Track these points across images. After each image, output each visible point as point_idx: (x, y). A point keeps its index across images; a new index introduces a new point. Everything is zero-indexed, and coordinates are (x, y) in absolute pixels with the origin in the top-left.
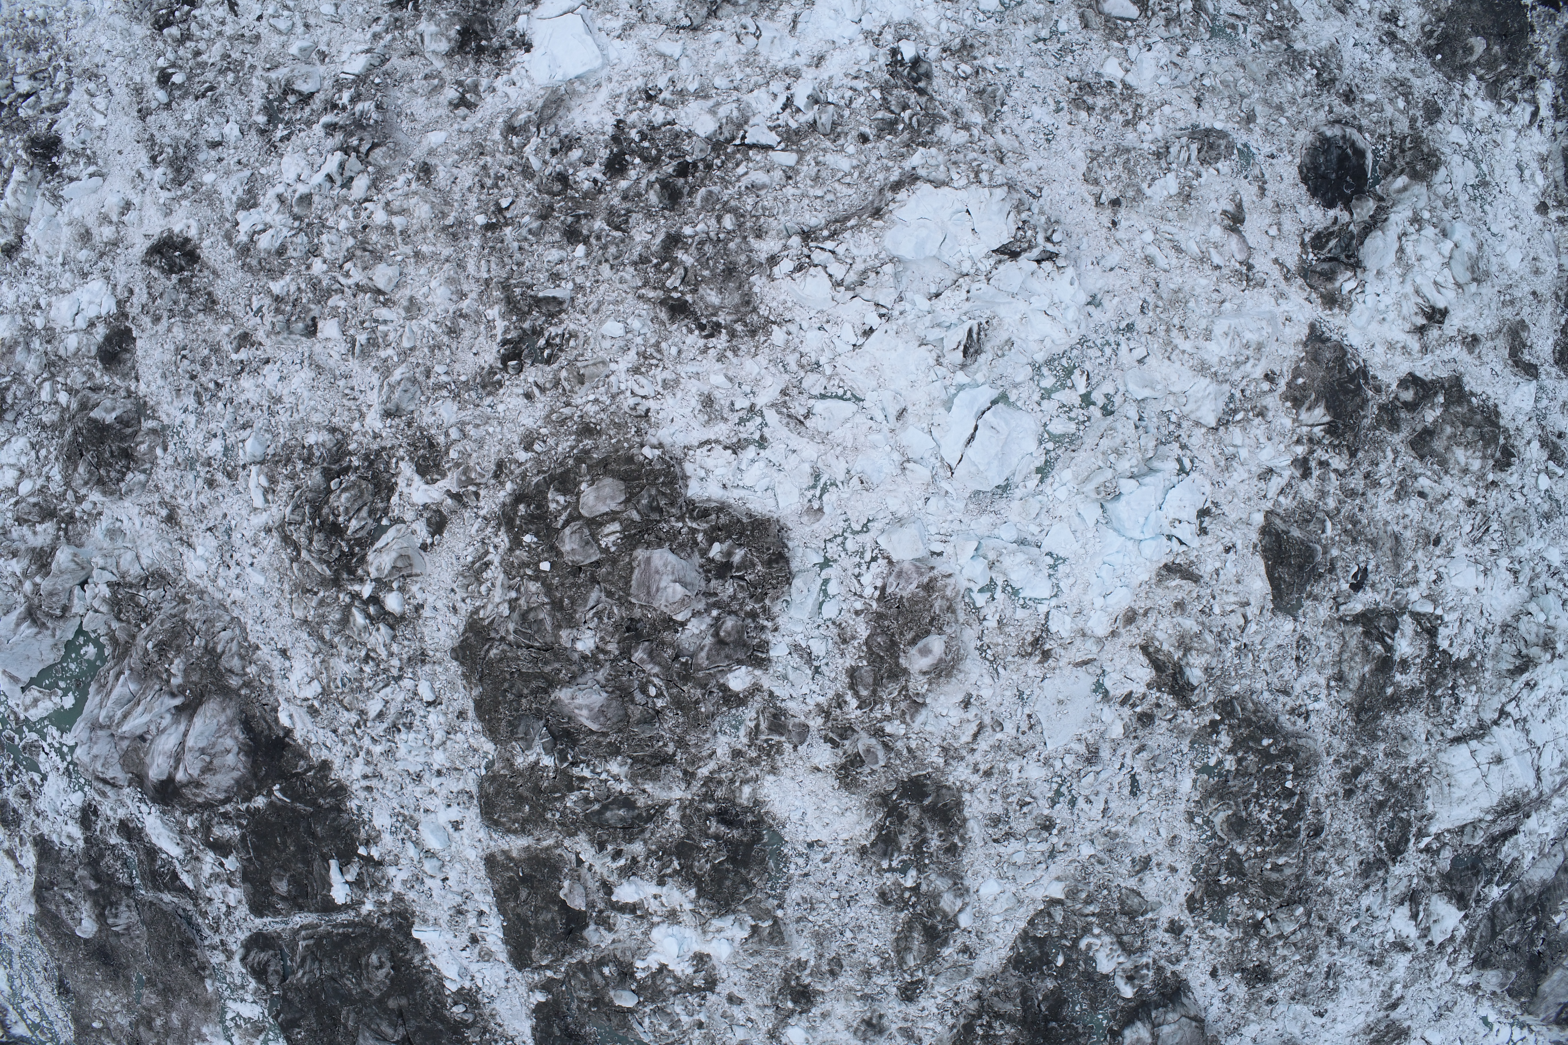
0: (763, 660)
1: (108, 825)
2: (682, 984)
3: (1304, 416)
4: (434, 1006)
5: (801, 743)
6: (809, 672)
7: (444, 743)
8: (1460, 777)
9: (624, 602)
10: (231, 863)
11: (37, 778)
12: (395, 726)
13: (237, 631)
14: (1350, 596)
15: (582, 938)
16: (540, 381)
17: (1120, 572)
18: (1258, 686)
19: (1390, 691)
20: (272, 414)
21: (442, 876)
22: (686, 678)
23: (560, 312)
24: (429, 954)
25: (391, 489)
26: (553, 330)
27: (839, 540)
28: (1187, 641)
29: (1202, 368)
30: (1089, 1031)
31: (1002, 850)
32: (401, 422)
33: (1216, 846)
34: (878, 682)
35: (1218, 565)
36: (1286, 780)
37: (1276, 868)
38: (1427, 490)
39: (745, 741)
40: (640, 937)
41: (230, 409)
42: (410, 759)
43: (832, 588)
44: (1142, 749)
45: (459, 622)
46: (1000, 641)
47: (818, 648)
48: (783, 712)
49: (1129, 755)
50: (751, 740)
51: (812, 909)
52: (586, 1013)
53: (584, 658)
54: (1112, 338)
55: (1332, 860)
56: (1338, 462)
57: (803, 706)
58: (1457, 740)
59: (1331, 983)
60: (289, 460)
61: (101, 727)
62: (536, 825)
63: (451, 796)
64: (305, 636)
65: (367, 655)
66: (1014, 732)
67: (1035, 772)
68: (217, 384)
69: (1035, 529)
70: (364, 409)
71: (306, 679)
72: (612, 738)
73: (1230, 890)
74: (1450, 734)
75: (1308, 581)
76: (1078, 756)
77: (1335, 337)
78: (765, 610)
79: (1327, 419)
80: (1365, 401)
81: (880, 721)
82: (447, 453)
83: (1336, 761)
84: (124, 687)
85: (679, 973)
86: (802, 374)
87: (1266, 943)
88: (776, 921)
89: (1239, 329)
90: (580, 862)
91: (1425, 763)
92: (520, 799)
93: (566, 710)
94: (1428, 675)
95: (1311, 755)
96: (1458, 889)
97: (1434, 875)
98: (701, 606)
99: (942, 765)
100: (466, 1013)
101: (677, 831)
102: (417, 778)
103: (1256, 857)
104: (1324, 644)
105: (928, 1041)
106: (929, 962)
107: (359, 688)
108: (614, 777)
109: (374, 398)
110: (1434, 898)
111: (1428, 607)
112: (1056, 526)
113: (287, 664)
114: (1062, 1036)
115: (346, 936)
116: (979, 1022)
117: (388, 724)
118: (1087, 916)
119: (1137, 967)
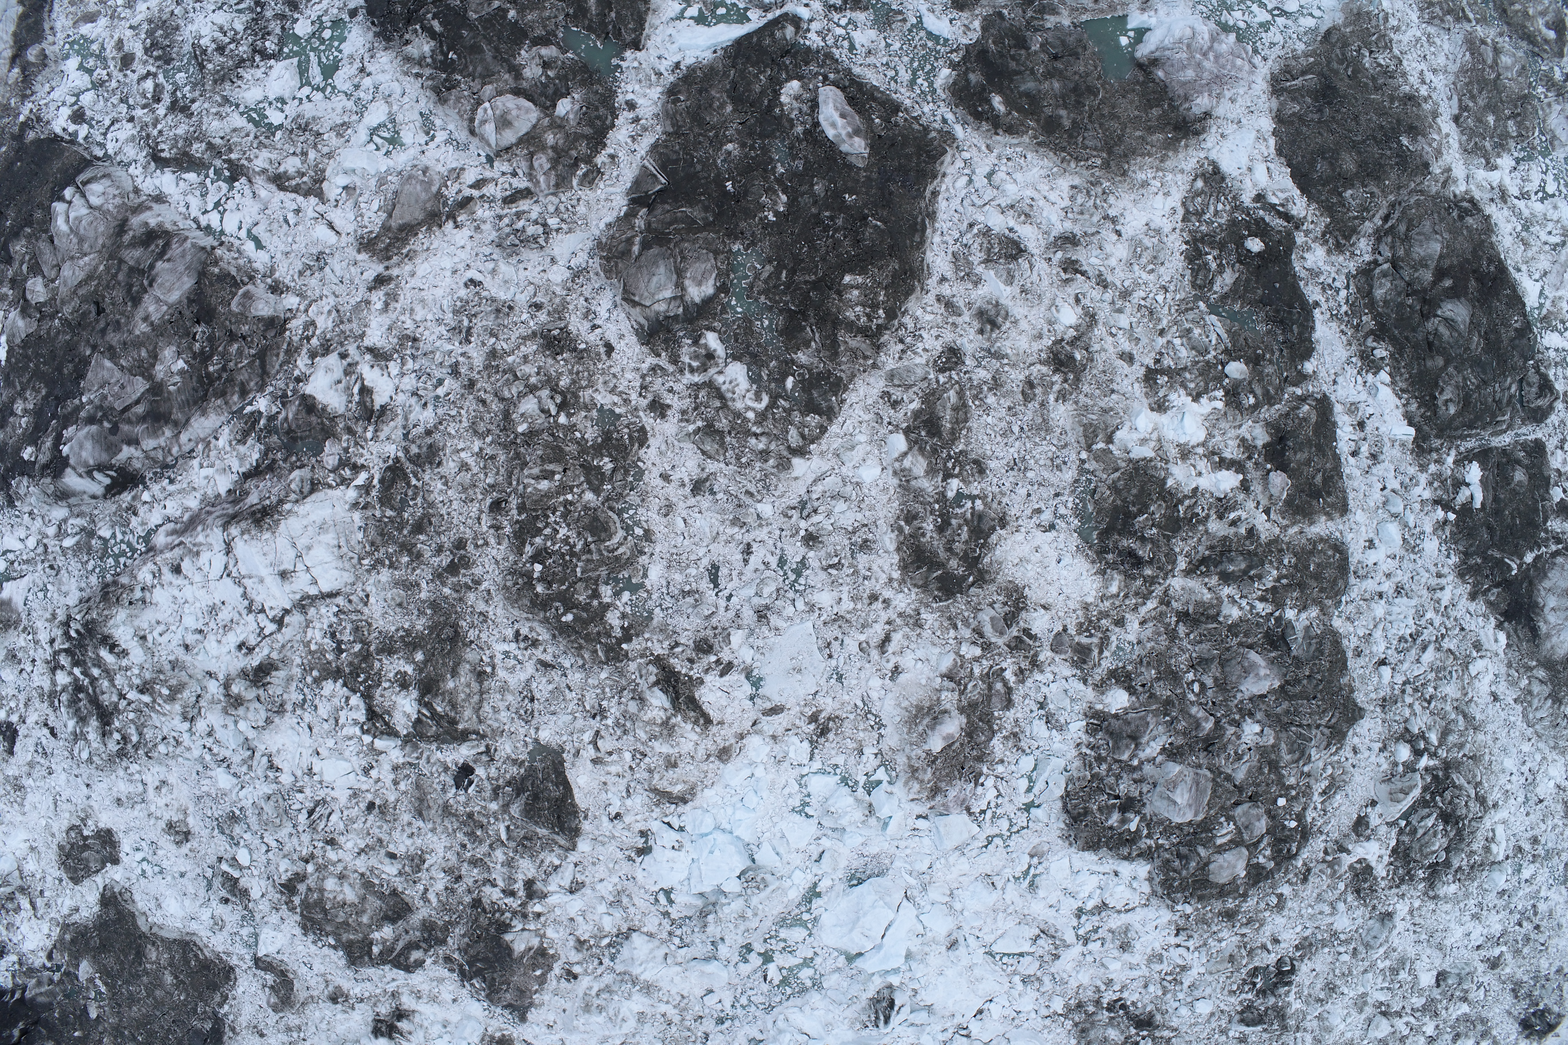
0: (1092, 717)
2: (1179, 380)
3: (535, 942)
4: (1401, 355)
5: (1058, 634)
6: (1051, 706)
7: (1374, 627)
8: (329, 558)
9: (1216, 771)
10: (1557, 495)
14: (475, 762)
15: (1271, 435)
16: (1264, 954)
17: (735, 799)
18: (578, 676)
19: (419, 656)
20: (1481, 905)
21: (1386, 492)
22: (1168, 702)
23: (1242, 1012)
24: (1401, 410)
25: (1394, 851)
26: (1250, 996)
27: (1015, 829)
28: (665, 732)
29: (648, 989)
31: (859, 516)
32: (1381, 909)
33: (618, 501)
34: (986, 699)
35: (629, 802)
36: (541, 572)
37: (549, 476)
38: (387, 860)
39: (1113, 638)
40: (1216, 432)
41: (1513, 906)
42: (1404, 608)
43: (1024, 784)
44: (708, 617)
45: (1352, 740)
46: (861, 734)
47: (1039, 728)
48: (1075, 664)
49: (722, 610)
50: (1108, 638)
51: (1052, 461)
52: (1267, 348)
53: (1251, 715)
54: (739, 1011)
55: (475, 470)
56: (492, 894)
57: (1056, 670)
58: (332, 595)
59: (466, 323)
60: (1472, 868)
62: (1303, 550)
63: (1373, 575)
64: (1478, 717)
65: (1429, 703)
66: (847, 640)
67: (824, 598)
69: (825, 843)
70: (1408, 918)
71: (1480, 676)
72: (1235, 641)
73: (598, 450)
74: (340, 600)
75: (523, 779)
76: (779, 613)
77: (499, 1010)
78: (1089, 767)
79: (508, 937)
80: (462, 951)
81: (983, 657)
82: (1347, 886)
83: (478, 583)
85: (1182, 392)
86: (1039, 974)
87: (551, 383)
88: (1089, 448)
89: (610, 1025)
90: (1267, 512)
91: (368, 571)
92: (1317, 576)
93: (1276, 670)
94: (372, 668)
95: (516, 601)
96: (314, 419)
97: (345, 437)
98: (1148, 768)
99: (922, 611)
100: (1374, 349)
101: (1178, 546)
102: (1399, 590)
103: (571, 488)
104: (503, 714)
105: (930, 298)
106: (933, 392)
107: (1440, 672)
108: (1234, 602)
109: (1400, 926)
110: (341, 410)
111: (379, 744)
112: (802, 845)
113: (1493, 688)
114: (784, 293)
115: (1471, 427)
116: (880, 321)
117: (1419, 641)
118: (762, 434)
119: (704, 369)
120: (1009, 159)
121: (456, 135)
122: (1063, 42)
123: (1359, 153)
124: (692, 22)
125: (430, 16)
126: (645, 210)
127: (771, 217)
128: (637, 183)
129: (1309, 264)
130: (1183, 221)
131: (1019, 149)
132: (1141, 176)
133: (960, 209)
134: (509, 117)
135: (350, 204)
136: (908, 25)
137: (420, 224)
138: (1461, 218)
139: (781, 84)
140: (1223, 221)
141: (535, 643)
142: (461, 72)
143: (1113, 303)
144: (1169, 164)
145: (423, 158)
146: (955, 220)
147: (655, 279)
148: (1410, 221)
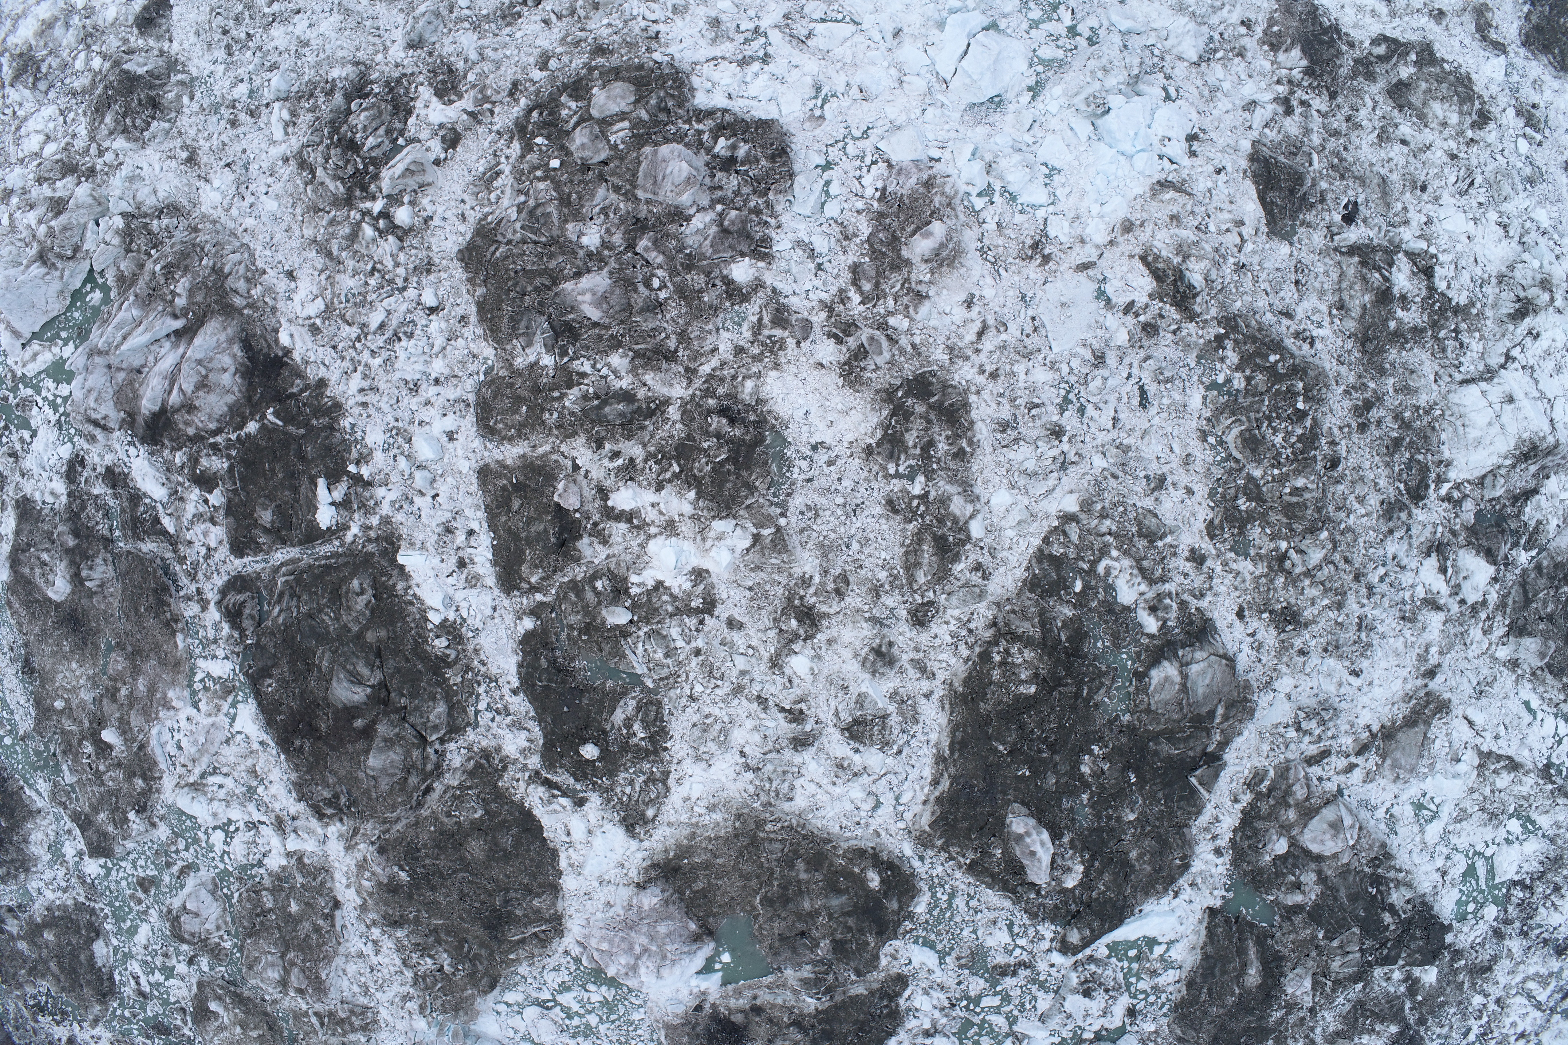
0: (767, 254)
1: (93, 475)
2: (679, 604)
3: (1281, 57)
4: (415, 641)
5: (805, 339)
6: (812, 266)
7: (444, 348)
8: (1472, 415)
9: (630, 196)
10: (216, 498)
11: (26, 435)
12: (395, 334)
13: (246, 256)
14: (1342, 227)
15: (575, 549)
16: (557, 9)
17: (1115, 184)
18: (1260, 304)
19: (1392, 325)
20: (298, 56)
21: (433, 493)
22: (689, 268)
24: (413, 583)
25: (409, 112)
27: (840, 145)
28: (1185, 249)
29: (1181, 8)
30: (1114, 672)
31: (1011, 455)
32: (422, 53)
33: (1231, 469)
34: (880, 275)
35: (1210, 184)
36: (1297, 401)
37: (1296, 491)
38: (1408, 139)
39: (747, 334)
40: (636, 549)
41: (258, 54)
42: (409, 369)
43: (834, 189)
44: (1148, 358)
45: (467, 230)
46: (1000, 242)
47: (821, 244)
48: (787, 308)
49: (1136, 364)
50: (754, 334)
51: (817, 515)
52: (576, 643)
53: (590, 255)
55: (1352, 497)
56: (1319, 103)
57: (806, 302)
58: (1467, 382)
59: (1363, 635)
60: (311, 95)
61: (100, 353)
62: (533, 429)
63: (447, 404)
64: (312, 255)
65: (374, 269)
66: (1018, 334)
67: (1041, 376)
68: (248, 35)
69: (1028, 139)
70: (388, 43)
71: (311, 297)
72: (614, 331)
73: (1251, 517)
74: (1458, 377)
75: (1300, 209)
76: (1084, 360)
78: (768, 204)
79: (1305, 63)
80: (1339, 54)
81: (885, 316)
82: (465, 77)
83: (1346, 392)
84: (128, 311)
85: (676, 591)
87: (1292, 580)
88: (779, 529)
90: (576, 468)
91: (1436, 404)
92: (518, 400)
93: (569, 300)
94: (1430, 315)
95: (1320, 374)
96: (1485, 543)
97: (1458, 527)
98: (705, 202)
99: (947, 362)
100: (448, 647)
101: (678, 430)
102: (414, 388)
103: (1274, 480)
104: (1321, 270)
105: (941, 676)
106: (940, 580)
107: (363, 302)
108: (615, 372)
109: (398, 35)
110: (1462, 552)
111: (1423, 245)
112: (1050, 138)
113: (293, 285)
114: (1085, 674)
115: (328, 567)
116: (996, 649)
117: (388, 334)
118: (1104, 535)
119: (1160, 596)
120: (858, 823)
121: (1369, 814)
122: (794, 950)
123: (462, 859)
124: (1160, 940)
125: (1392, 927)
126: (1209, 750)
127: (1096, 748)
128: (1217, 776)
129: (524, 735)
130: (669, 772)
131: (848, 834)
132: (717, 816)
133: (909, 769)
134: (1332, 832)
135: (1456, 745)
136: (954, 954)
137: (1401, 727)
138: (336, 796)
139: (1081, 884)
140: (623, 775)
141: (1297, 335)
142: (1366, 875)
143: (752, 681)
144: (686, 831)
145: (1396, 791)
146: (914, 757)
147: (1207, 681)
148: (402, 789)
